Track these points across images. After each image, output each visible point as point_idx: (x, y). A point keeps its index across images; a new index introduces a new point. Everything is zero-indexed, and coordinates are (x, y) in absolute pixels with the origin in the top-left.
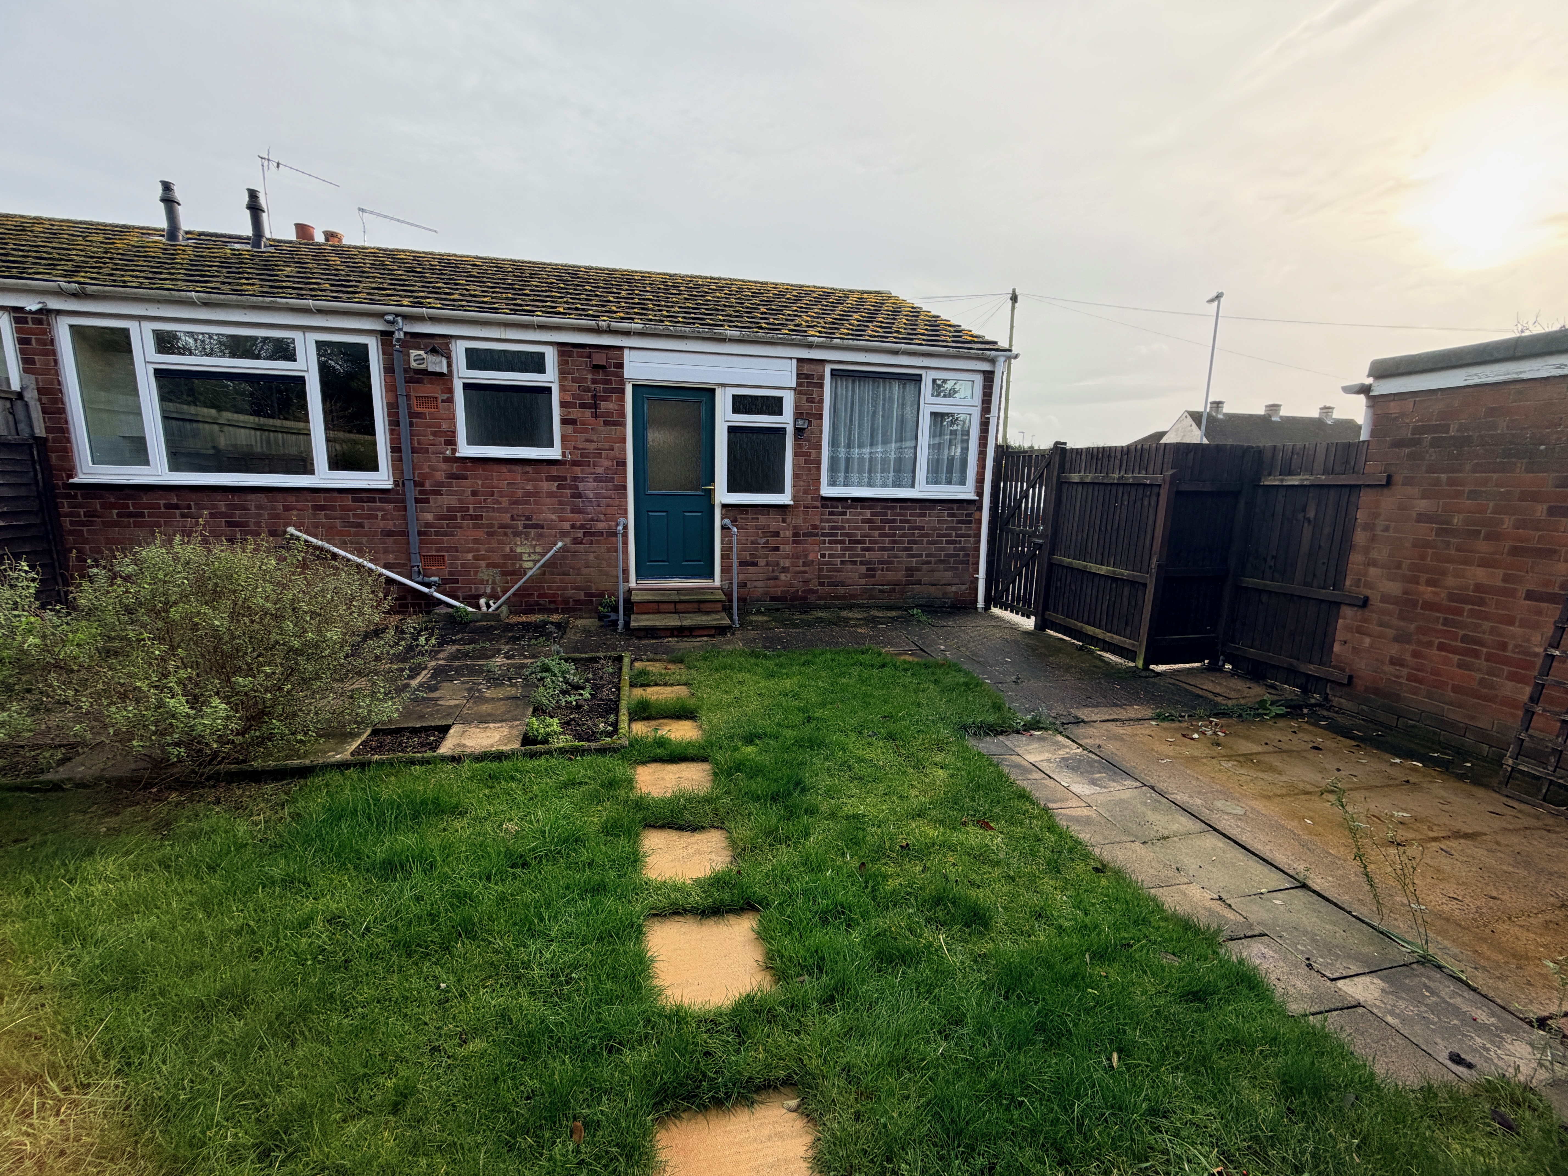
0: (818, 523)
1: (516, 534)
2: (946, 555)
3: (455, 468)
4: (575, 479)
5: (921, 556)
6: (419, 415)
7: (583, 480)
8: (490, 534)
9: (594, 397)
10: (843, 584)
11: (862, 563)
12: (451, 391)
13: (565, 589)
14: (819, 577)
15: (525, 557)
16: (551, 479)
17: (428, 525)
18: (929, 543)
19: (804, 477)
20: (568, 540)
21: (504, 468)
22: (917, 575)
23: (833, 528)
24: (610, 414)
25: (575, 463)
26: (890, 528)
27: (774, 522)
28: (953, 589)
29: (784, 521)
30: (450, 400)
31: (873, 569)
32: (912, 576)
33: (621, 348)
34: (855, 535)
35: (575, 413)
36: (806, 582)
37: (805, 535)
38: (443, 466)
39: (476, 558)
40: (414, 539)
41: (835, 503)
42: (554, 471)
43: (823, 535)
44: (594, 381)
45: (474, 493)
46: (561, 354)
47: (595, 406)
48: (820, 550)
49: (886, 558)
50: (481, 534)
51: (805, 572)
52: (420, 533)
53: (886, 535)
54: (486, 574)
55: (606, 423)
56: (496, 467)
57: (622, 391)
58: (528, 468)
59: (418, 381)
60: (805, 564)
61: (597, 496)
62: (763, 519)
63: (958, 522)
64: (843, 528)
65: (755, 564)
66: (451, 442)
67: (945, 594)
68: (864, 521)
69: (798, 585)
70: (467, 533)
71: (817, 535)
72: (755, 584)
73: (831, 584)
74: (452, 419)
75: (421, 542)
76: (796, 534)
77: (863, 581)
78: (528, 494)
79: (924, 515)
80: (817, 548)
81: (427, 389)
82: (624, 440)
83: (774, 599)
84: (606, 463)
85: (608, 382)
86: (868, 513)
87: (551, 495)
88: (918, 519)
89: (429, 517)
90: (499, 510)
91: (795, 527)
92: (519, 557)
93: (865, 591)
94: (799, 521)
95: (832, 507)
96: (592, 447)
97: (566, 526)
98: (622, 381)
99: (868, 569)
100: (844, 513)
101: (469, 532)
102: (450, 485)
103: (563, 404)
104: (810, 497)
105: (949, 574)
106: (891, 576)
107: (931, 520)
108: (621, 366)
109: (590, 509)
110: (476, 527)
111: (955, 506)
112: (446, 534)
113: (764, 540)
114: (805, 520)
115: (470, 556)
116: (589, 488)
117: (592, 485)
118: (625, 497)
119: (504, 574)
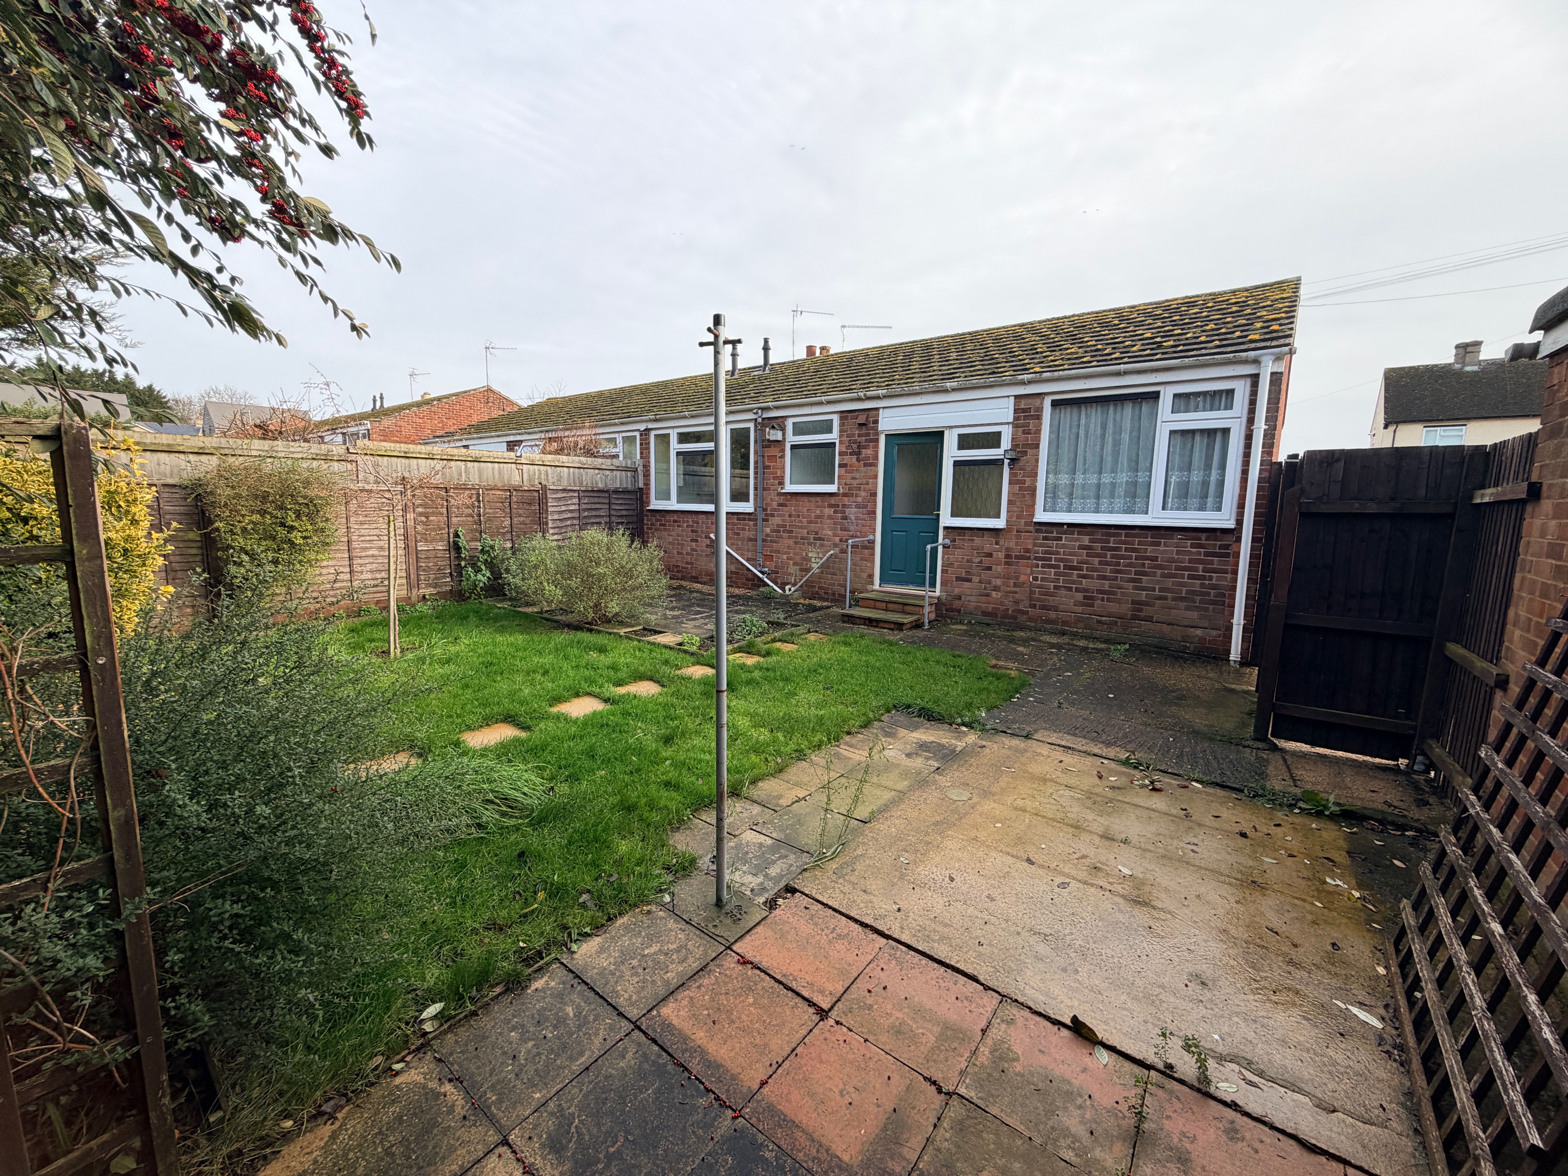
0: (1030, 547)
1: (810, 544)
2: (1188, 592)
3: (782, 500)
4: (844, 506)
5: (1154, 590)
6: (768, 467)
7: (848, 507)
8: (796, 543)
9: (859, 447)
10: (1056, 609)
11: (1077, 590)
12: (783, 451)
13: (834, 585)
14: (1031, 599)
15: (813, 560)
16: (831, 506)
17: (767, 535)
18: (1163, 576)
19: (1018, 504)
20: (837, 550)
21: (806, 499)
22: (1147, 611)
23: (1046, 552)
24: (868, 458)
25: (845, 495)
26: (1113, 556)
27: (988, 544)
28: (1199, 632)
29: (997, 543)
30: (783, 457)
31: (1092, 598)
32: (1141, 610)
33: (877, 409)
34: (1072, 561)
35: (847, 459)
36: (1017, 602)
37: (1017, 557)
38: (776, 498)
39: (788, 559)
40: (759, 542)
41: (1049, 528)
42: (833, 501)
43: (1036, 558)
44: (859, 436)
45: (790, 516)
46: (842, 418)
47: (859, 453)
48: (1032, 573)
49: (1107, 588)
50: (791, 542)
51: (1015, 592)
52: (764, 540)
53: (1107, 564)
54: (792, 569)
55: (865, 465)
56: (802, 498)
57: (877, 441)
58: (818, 499)
59: (769, 447)
60: (1015, 585)
61: (857, 518)
62: (978, 541)
63: (1206, 554)
64: (1058, 553)
65: (969, 580)
66: (782, 483)
67: (1185, 639)
68: (1081, 547)
69: (1008, 603)
70: (786, 542)
71: (1029, 558)
72: (969, 598)
73: (1043, 607)
74: (783, 468)
75: (764, 546)
76: (1008, 556)
77: (1079, 609)
78: (818, 517)
79: (1159, 544)
80: (1028, 570)
81: (774, 451)
82: (876, 477)
83: (985, 613)
84: (863, 494)
85: (868, 435)
86: (1086, 540)
87: (830, 517)
88: (1150, 548)
89: (768, 530)
90: (801, 527)
91: (1008, 549)
92: (808, 560)
93: (1079, 620)
94: (1012, 544)
95: (1046, 532)
96: (855, 482)
97: (837, 539)
98: (877, 434)
99: (1085, 597)
100: (1060, 539)
101: (786, 541)
102: (778, 510)
103: (841, 454)
104: (1023, 521)
105: (1195, 615)
106: (1113, 607)
107: (1167, 549)
108: (876, 422)
109: (852, 528)
110: (789, 537)
111: (1204, 536)
112: (774, 542)
113: (978, 560)
114: (1017, 544)
115: (785, 557)
116: (852, 513)
117: (855, 510)
118: (875, 519)
119: (801, 570)
